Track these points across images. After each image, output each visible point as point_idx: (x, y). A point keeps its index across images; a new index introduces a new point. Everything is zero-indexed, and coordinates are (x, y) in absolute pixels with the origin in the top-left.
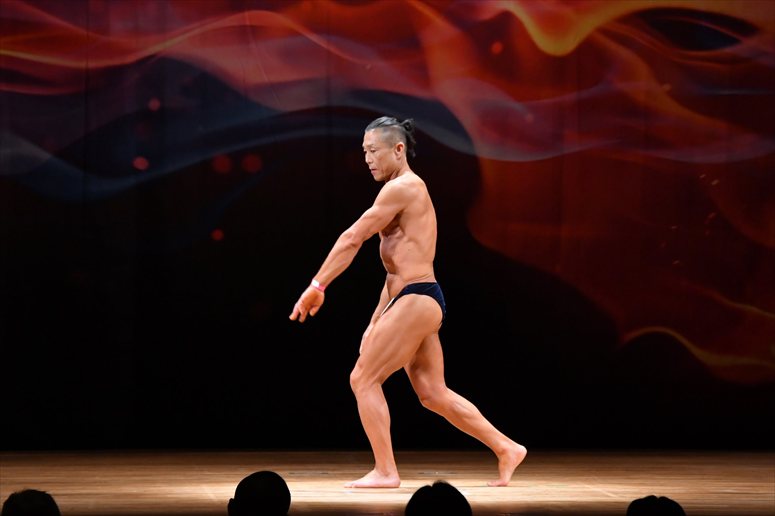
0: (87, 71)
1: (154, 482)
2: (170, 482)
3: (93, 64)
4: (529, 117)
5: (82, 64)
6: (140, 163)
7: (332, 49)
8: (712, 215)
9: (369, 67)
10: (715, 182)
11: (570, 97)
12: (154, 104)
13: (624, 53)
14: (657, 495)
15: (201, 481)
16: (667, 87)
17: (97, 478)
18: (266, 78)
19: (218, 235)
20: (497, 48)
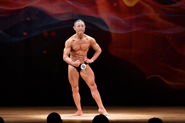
0: (11, 10)
1: (29, 114)
2: (33, 114)
3: (13, 9)
4: (123, 22)
5: (10, 9)
6: (25, 34)
7: (74, 5)
8: (170, 47)
9: (83, 9)
10: (170, 38)
11: (134, 17)
12: (28, 19)
13: (147, 6)
14: (156, 118)
15: (40, 114)
16: (158, 14)
17: (14, 113)
18: (57, 12)
19: (45, 52)
20: (115, 4)
